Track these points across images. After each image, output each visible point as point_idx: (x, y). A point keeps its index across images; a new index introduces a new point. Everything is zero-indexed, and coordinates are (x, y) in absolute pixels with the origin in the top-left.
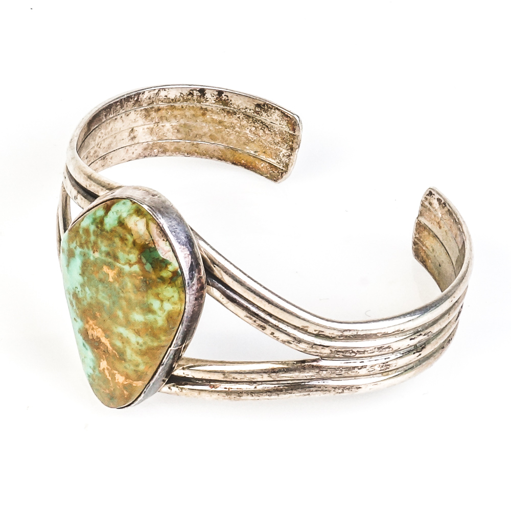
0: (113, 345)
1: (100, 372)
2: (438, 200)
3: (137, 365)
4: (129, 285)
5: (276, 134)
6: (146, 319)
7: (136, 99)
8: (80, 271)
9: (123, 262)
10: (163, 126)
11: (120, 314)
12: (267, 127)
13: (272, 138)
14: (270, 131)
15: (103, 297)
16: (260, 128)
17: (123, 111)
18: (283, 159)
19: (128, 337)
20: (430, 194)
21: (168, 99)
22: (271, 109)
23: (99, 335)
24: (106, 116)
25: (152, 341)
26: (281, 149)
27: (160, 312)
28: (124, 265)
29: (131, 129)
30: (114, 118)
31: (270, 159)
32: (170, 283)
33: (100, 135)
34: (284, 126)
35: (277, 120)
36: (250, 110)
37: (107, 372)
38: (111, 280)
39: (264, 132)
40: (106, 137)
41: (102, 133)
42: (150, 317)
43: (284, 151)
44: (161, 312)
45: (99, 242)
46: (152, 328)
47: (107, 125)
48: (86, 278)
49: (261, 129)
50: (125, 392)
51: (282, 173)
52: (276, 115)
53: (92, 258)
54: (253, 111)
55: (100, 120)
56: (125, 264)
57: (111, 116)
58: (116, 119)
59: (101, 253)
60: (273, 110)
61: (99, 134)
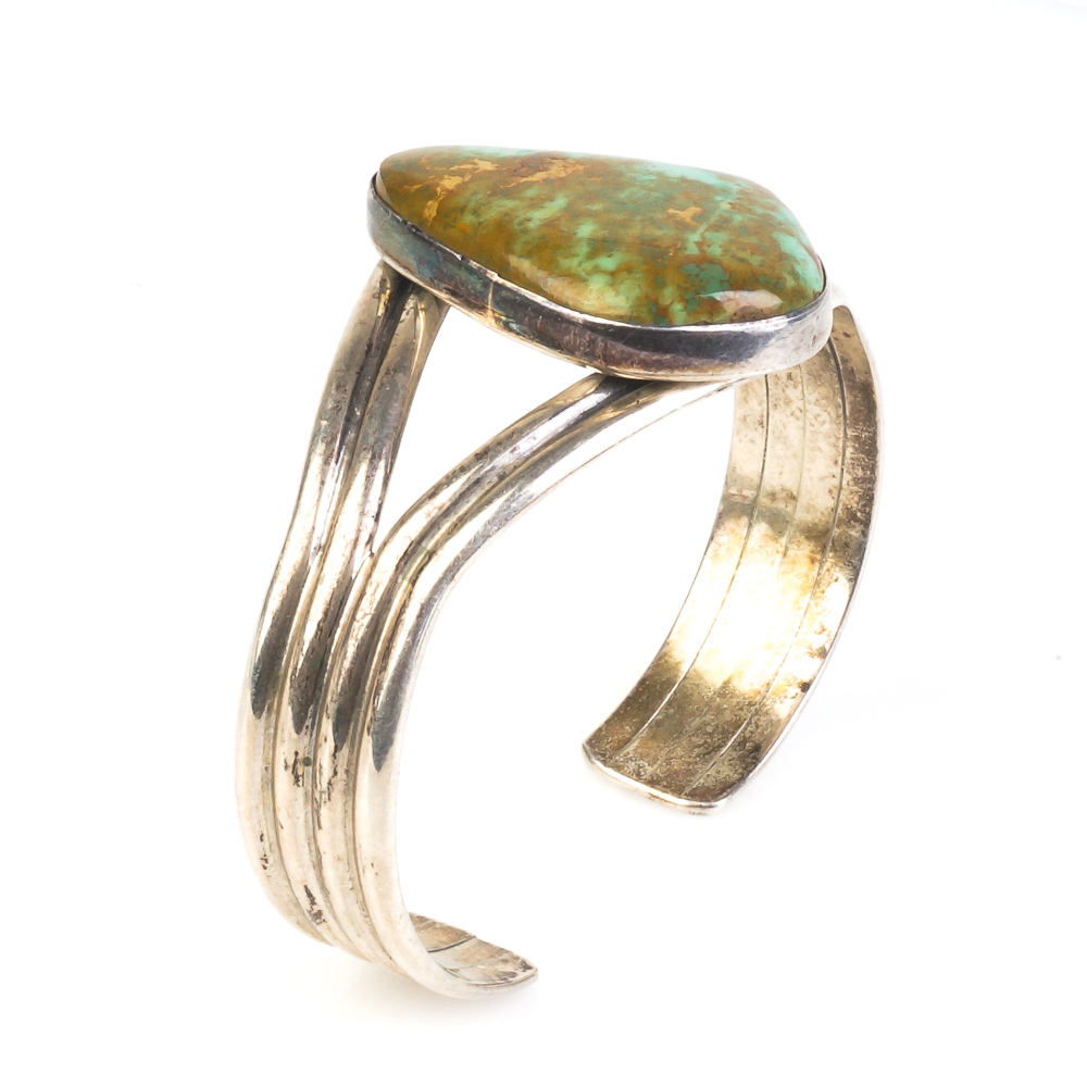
0: (530, 185)
2: (514, 975)
3: (475, 212)
4: (658, 232)
5: (689, 764)
6: (580, 240)
7: (859, 514)
9: (708, 235)
10: (773, 563)
11: (597, 207)
12: (708, 754)
13: (682, 756)
14: (698, 756)
15: (634, 193)
16: (709, 741)
17: (844, 482)
18: (633, 764)
19: (542, 208)
20: (526, 967)
21: (830, 583)
22: (745, 769)
24: (857, 438)
25: (526, 243)
26: (655, 767)
27: (588, 265)
28: (702, 235)
29: (795, 493)
30: (840, 459)
31: (636, 744)
32: (647, 297)
33: (820, 419)
34: (702, 781)
35: (718, 772)
36: (752, 732)
37: (468, 166)
38: (671, 211)
39: (700, 746)
40: (808, 434)
41: (824, 423)
42: (584, 249)
43: (650, 770)
44: (590, 268)
46: (557, 247)
47: (833, 440)
48: (675, 182)
49: (706, 742)
50: (416, 187)
51: (604, 756)
52: (727, 772)
53: (718, 198)
54: (747, 736)
55: (856, 421)
56: (704, 238)
57: (849, 451)
58: (836, 462)
59: (729, 212)
60: (740, 771)
61: (825, 417)
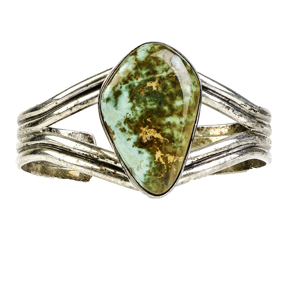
0: (164, 135)
1: (156, 163)
4: (169, 84)
8: (129, 100)
9: (161, 72)
11: (166, 108)
15: (151, 105)
19: (174, 122)
23: (152, 134)
37: (161, 160)
38: (155, 89)
45: (140, 70)
48: (134, 101)
53: (136, 84)
56: (163, 72)
59: (143, 76)
